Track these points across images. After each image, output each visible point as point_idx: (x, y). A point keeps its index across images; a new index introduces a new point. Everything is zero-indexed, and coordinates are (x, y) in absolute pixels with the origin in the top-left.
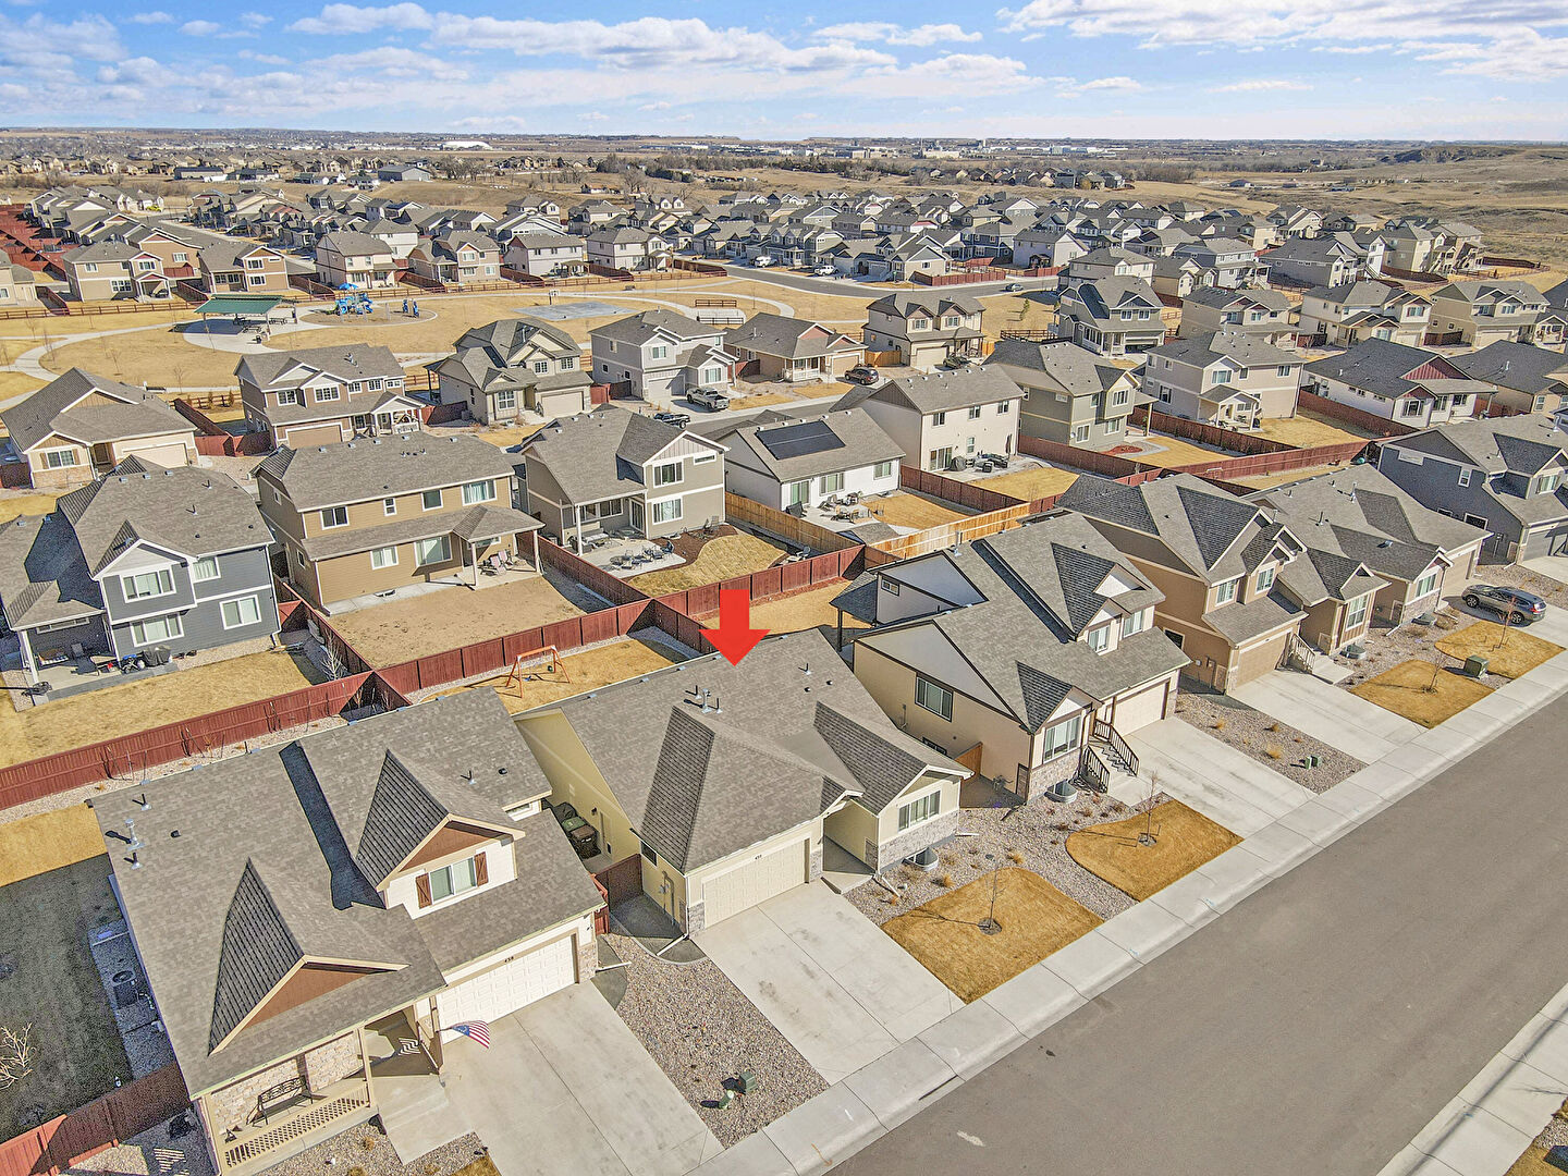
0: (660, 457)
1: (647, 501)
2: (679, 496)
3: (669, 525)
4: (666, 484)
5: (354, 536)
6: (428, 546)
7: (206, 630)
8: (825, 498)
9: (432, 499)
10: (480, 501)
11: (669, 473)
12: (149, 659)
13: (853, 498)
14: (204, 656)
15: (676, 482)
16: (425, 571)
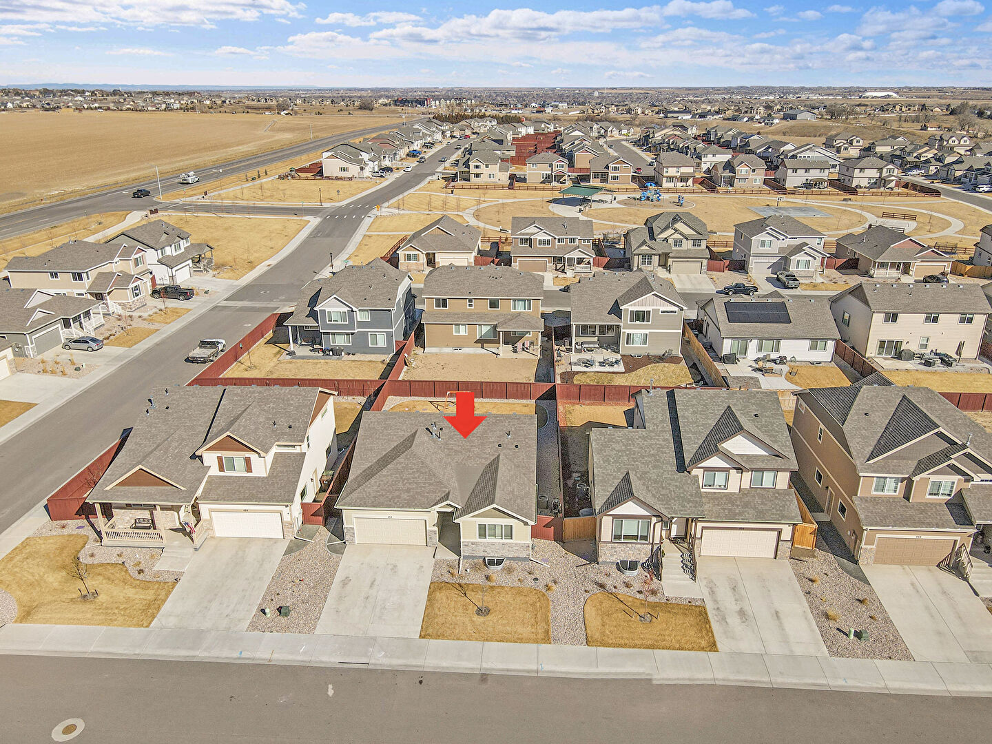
0: (635, 305)
1: (622, 330)
2: (647, 331)
3: (637, 348)
4: (638, 322)
5: (448, 315)
6: (485, 329)
7: (361, 345)
8: (761, 355)
9: (494, 304)
10: (523, 310)
11: (640, 316)
12: (336, 352)
13: (782, 360)
14: (357, 357)
15: (645, 323)
16: (482, 342)
